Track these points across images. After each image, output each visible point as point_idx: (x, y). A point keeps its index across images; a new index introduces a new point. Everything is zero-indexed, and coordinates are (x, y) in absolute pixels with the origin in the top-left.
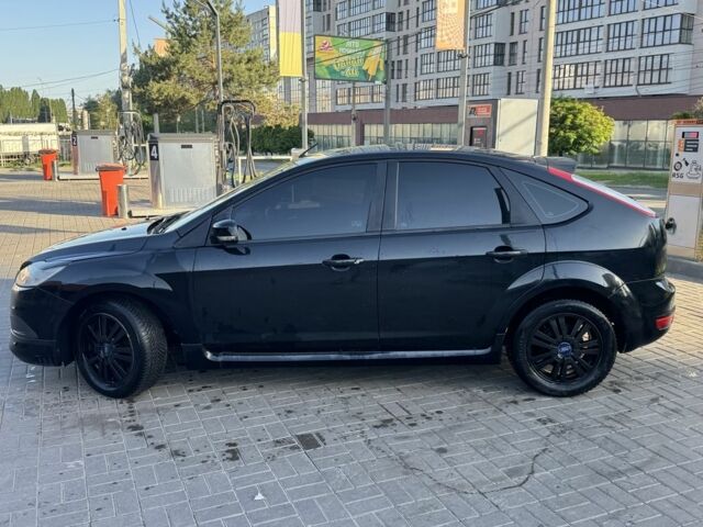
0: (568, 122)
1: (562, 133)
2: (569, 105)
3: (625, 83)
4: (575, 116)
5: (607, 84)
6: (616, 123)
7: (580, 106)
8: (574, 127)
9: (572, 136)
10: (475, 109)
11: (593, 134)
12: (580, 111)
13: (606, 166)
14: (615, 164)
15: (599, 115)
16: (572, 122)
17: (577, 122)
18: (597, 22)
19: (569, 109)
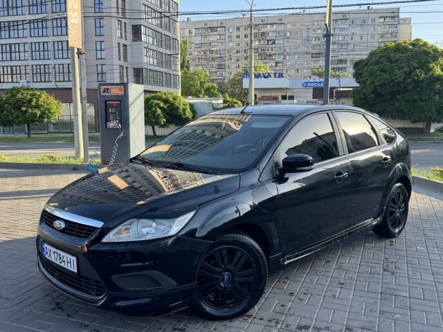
0: (34, 103)
1: (30, 110)
2: (31, 92)
3: (47, 80)
4: (37, 99)
5: (35, 80)
6: (64, 105)
7: (39, 93)
8: (37, 107)
9: (38, 113)
10: (108, 89)
11: (52, 111)
12: (40, 97)
13: (46, 132)
14: (52, 131)
15: (52, 99)
16: (36, 103)
17: (40, 103)
18: (23, 40)
19: (32, 95)
